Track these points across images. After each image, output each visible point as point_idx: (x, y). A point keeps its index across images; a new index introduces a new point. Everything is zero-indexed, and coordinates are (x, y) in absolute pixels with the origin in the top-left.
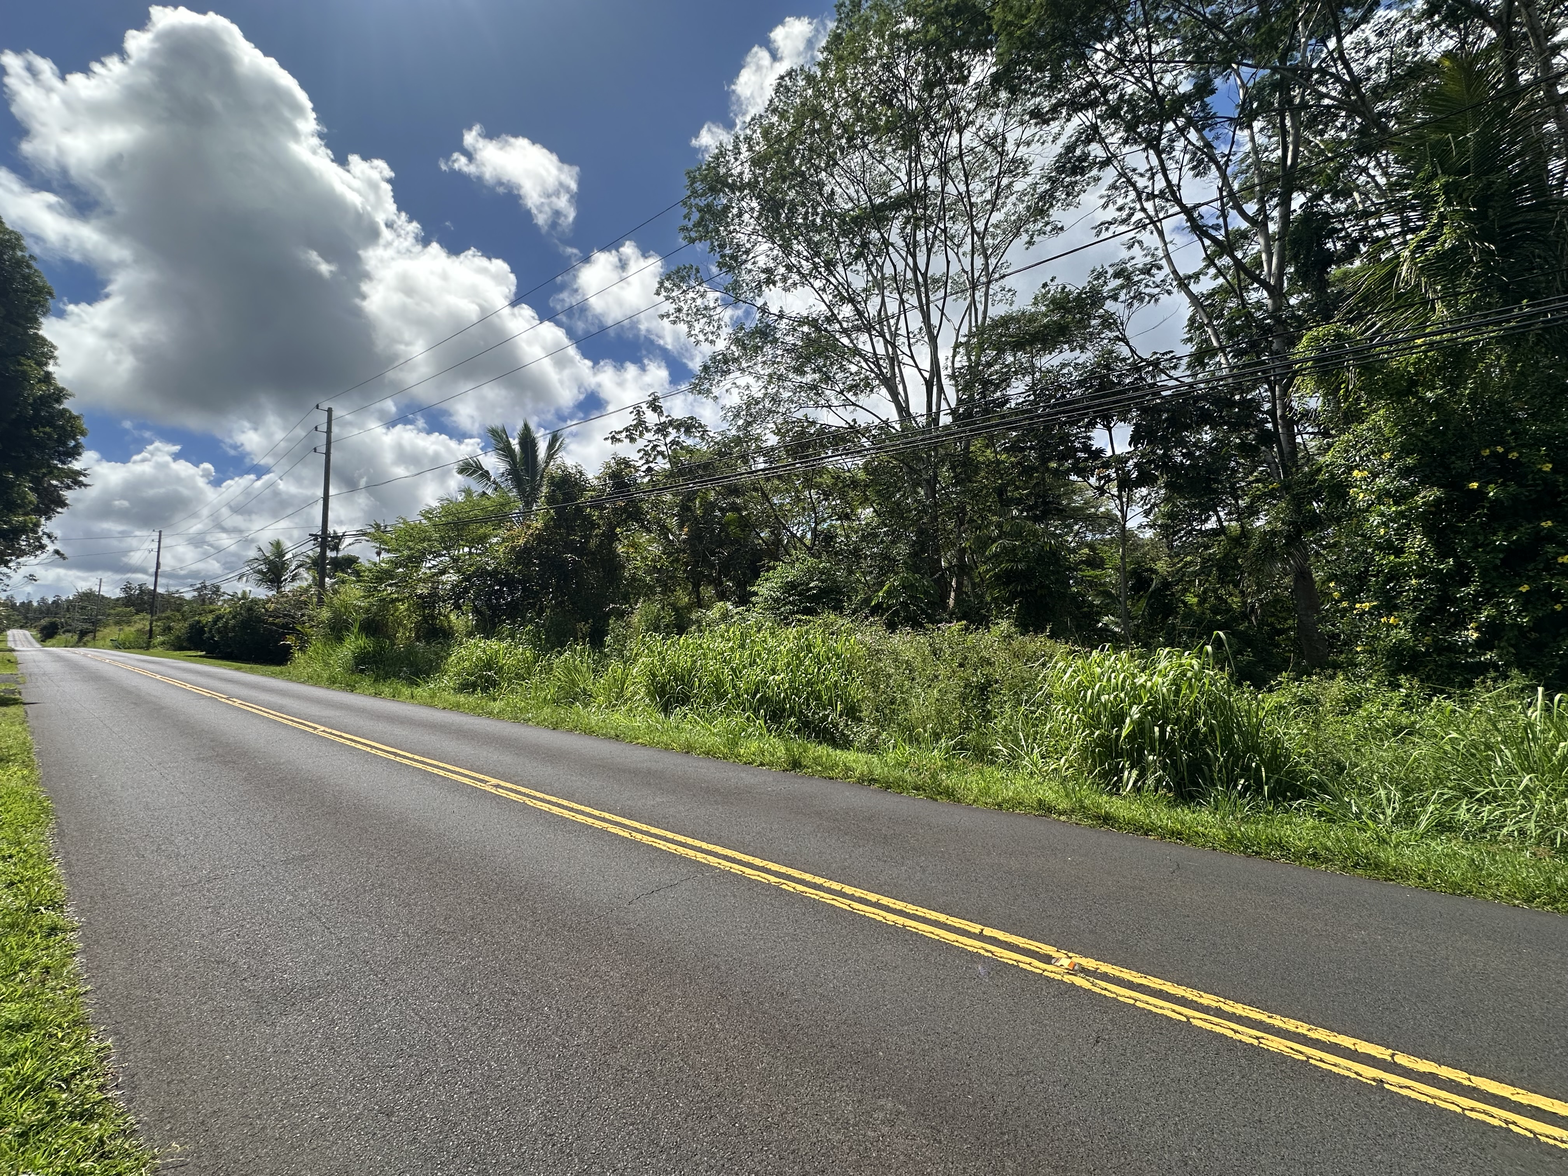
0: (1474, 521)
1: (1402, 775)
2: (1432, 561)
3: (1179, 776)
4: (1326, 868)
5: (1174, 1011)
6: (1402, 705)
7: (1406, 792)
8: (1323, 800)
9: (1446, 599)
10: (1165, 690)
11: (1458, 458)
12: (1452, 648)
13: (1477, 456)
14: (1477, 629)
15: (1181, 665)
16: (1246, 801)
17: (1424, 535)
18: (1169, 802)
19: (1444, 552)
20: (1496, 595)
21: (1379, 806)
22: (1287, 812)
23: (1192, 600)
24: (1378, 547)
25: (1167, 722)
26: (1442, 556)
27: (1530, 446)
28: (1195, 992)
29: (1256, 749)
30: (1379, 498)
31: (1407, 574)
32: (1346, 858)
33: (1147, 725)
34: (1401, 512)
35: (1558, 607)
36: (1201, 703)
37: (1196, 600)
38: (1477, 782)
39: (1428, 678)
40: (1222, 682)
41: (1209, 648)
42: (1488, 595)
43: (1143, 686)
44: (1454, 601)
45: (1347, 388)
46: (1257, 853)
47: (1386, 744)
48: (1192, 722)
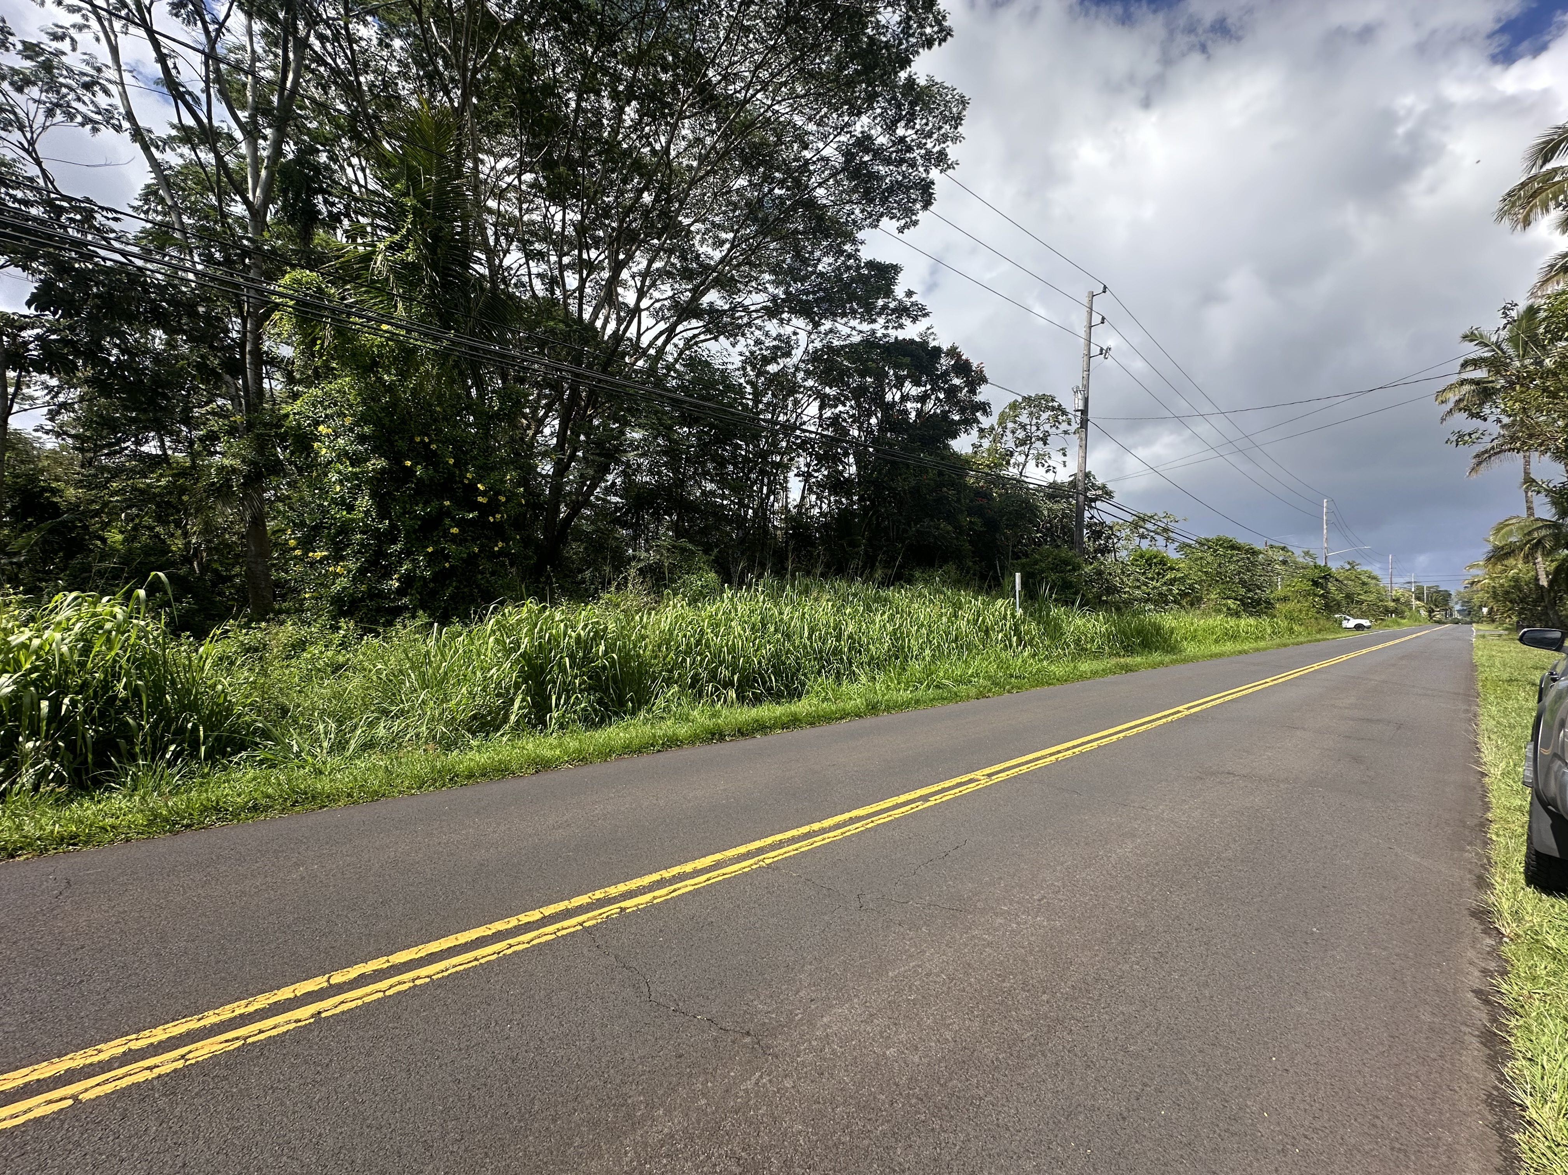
0: (405, 492)
1: (338, 708)
2: (373, 520)
3: (79, 760)
4: (266, 816)
5: (50, 1102)
6: (340, 645)
7: (340, 723)
8: (266, 747)
9: (380, 554)
10: (64, 649)
11: (400, 438)
12: (381, 595)
13: (412, 439)
14: (398, 580)
15: (94, 615)
16: (176, 770)
17: (372, 497)
18: (57, 800)
19: (383, 514)
20: (412, 553)
21: (317, 740)
22: (225, 768)
23: (115, 537)
24: (333, 501)
25: (64, 690)
26: (382, 517)
27: (443, 443)
28: (90, 1051)
29: (193, 707)
30: (339, 456)
31: (353, 530)
32: (285, 800)
33: (26, 700)
34: (355, 474)
35: (447, 565)
36: (123, 662)
37: (120, 537)
38: (392, 703)
39: (361, 621)
40: (155, 633)
41: (142, 593)
42: (408, 552)
43: (24, 646)
44: (386, 556)
45: (322, 344)
46: (188, 826)
47: (326, 682)
48: (106, 685)
